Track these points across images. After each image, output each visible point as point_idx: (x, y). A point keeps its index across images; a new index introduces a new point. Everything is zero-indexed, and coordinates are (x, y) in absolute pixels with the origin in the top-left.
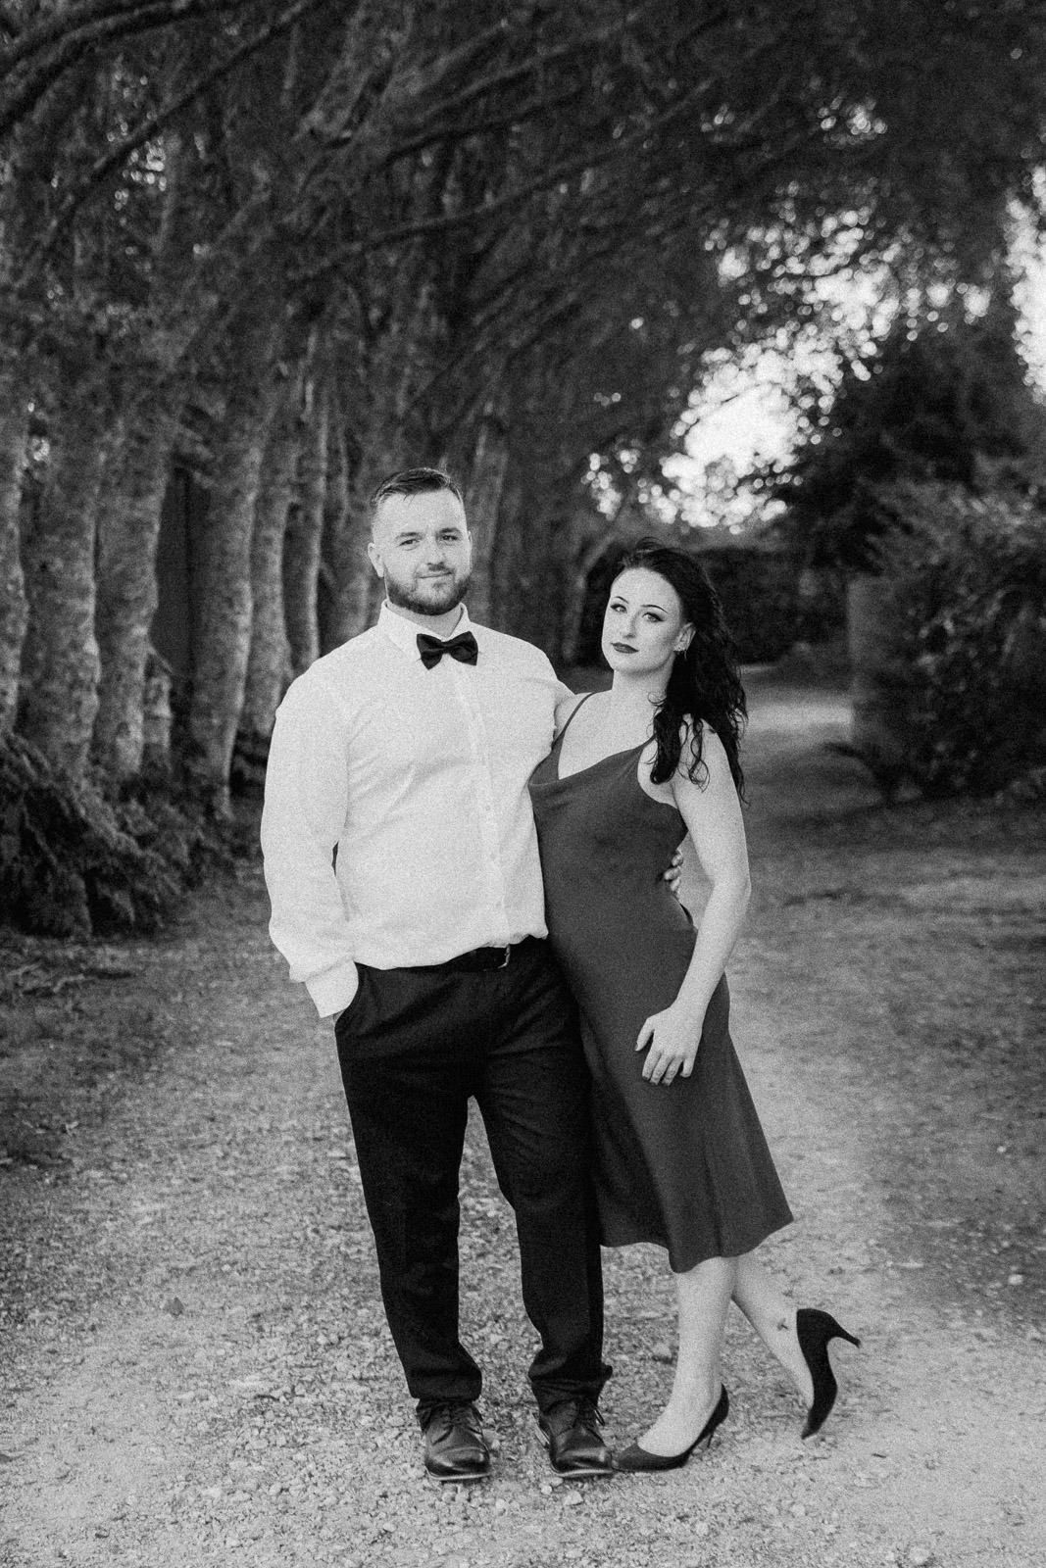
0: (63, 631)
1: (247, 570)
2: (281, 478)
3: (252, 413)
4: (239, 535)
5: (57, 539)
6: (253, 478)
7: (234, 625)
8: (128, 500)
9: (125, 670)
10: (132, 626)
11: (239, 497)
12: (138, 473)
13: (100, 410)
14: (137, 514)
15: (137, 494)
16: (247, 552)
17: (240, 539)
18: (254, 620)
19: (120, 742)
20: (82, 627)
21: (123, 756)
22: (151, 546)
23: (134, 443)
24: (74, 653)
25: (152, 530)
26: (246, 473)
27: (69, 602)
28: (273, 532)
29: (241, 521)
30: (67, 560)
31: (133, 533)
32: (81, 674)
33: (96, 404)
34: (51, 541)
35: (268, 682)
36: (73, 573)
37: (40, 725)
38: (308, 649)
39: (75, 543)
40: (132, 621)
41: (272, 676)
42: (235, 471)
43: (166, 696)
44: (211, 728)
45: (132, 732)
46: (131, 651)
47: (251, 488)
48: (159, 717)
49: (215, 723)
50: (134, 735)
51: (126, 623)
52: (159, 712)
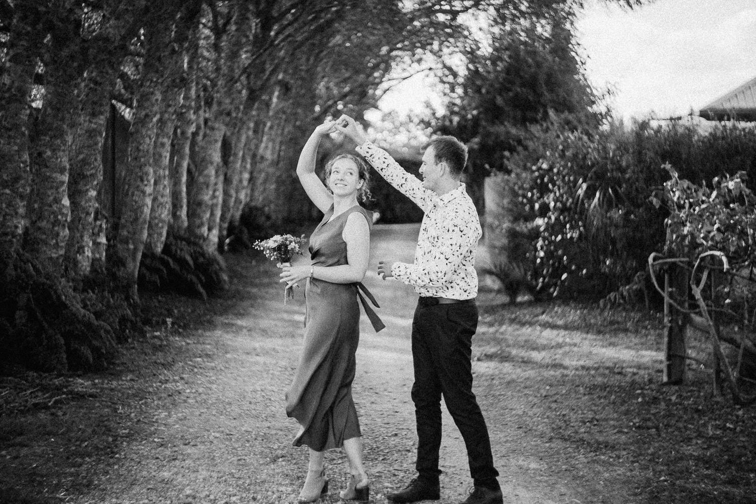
0: (50, 192)
1: (151, 161)
3: (157, 72)
4: (147, 140)
5: (48, 138)
6: (157, 108)
7: (144, 192)
8: (88, 118)
9: (83, 216)
10: (87, 190)
11: (149, 119)
12: (94, 103)
13: (75, 64)
14: (93, 126)
15: (93, 114)
17: (148, 143)
18: (154, 190)
19: (79, 257)
20: (61, 190)
21: (80, 265)
22: (100, 145)
23: (92, 85)
24: (56, 205)
25: (101, 136)
26: (153, 105)
27: (54, 175)
28: (165, 140)
29: (149, 132)
30: (54, 151)
31: (90, 137)
32: (60, 217)
33: (73, 61)
34: (45, 140)
35: (160, 225)
36: (57, 158)
37: (35, 246)
38: (182, 207)
39: (59, 141)
40: (88, 187)
41: (163, 221)
42: (146, 105)
43: (105, 231)
44: (128, 250)
45: (86, 252)
46: (87, 204)
47: (156, 114)
48: (100, 244)
49: (131, 247)
50: (87, 254)
51: (85, 189)
52: (99, 240)
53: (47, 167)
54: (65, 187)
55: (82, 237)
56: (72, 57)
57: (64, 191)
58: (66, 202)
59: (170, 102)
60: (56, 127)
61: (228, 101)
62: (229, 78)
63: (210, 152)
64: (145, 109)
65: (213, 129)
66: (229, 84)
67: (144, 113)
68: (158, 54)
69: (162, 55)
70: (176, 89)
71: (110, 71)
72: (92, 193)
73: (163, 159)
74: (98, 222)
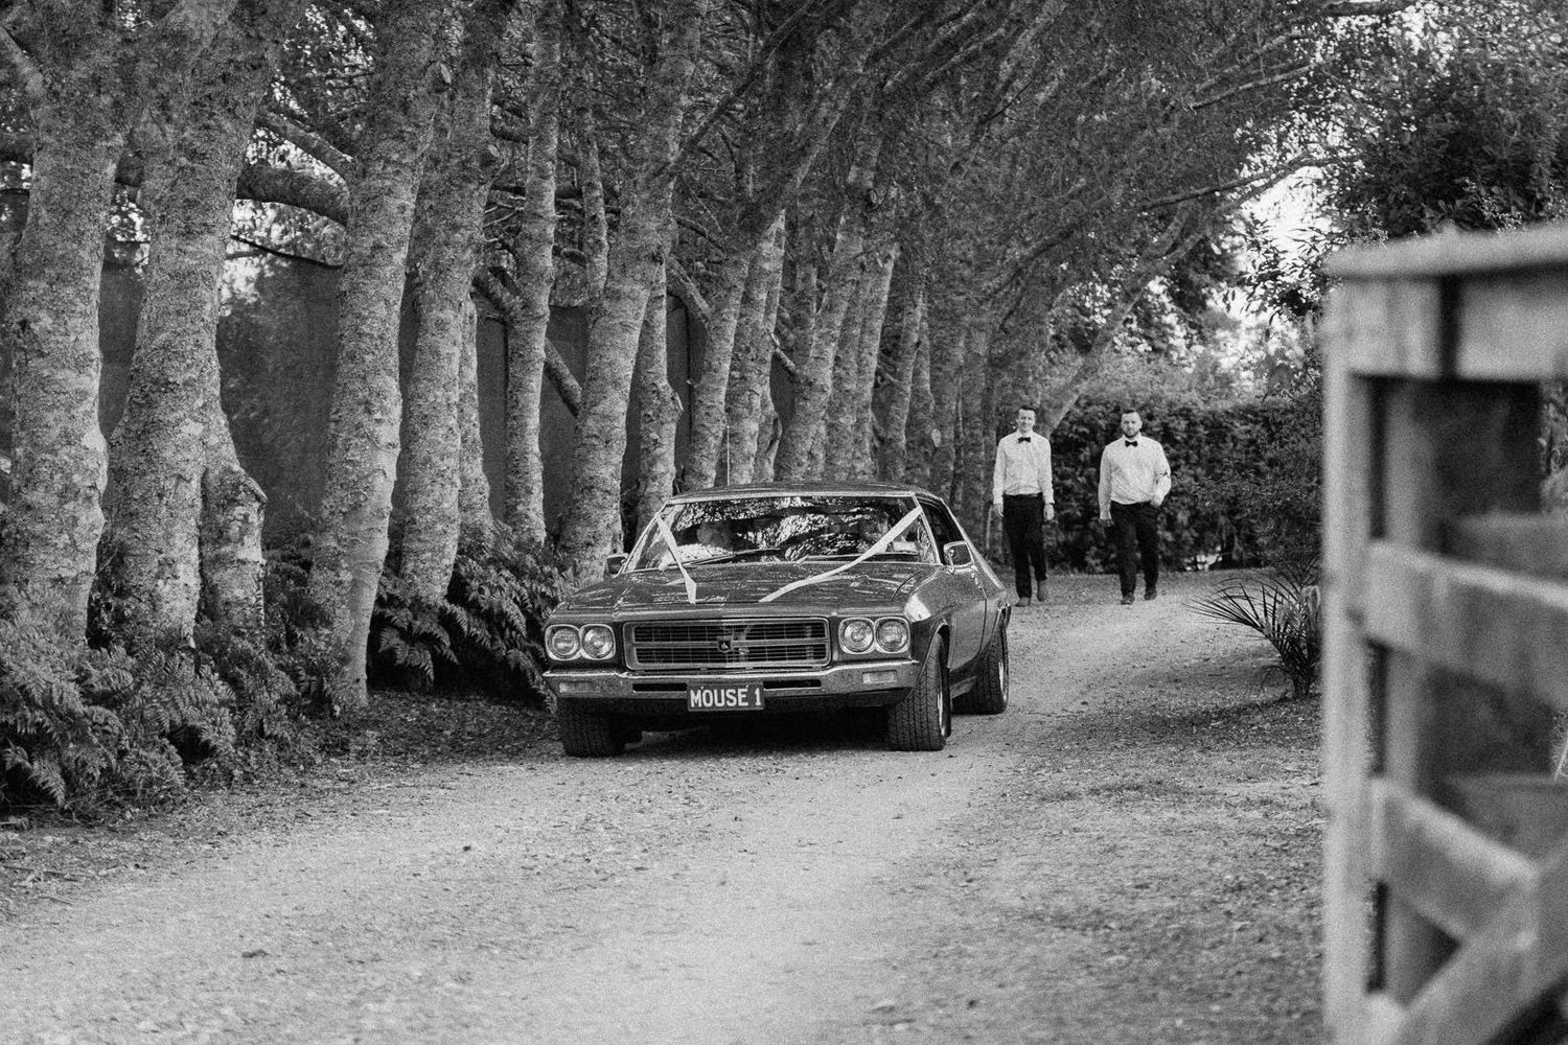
0: (50, 418)
1: (394, 360)
2: (460, 237)
3: (400, 137)
4: (380, 310)
5: (43, 285)
6: (403, 229)
7: (373, 440)
9: (170, 484)
10: (179, 421)
11: (379, 258)
13: (106, 100)
14: (188, 261)
16: (393, 334)
19: (164, 588)
20: (79, 412)
21: (166, 608)
23: (184, 161)
24: (66, 449)
26: (391, 223)
27: (59, 376)
29: (385, 289)
30: (57, 314)
31: (180, 288)
32: (76, 478)
33: (99, 93)
34: (36, 289)
35: (439, 527)
36: (67, 334)
37: (21, 551)
38: (529, 492)
39: (70, 290)
40: (180, 414)
41: (445, 518)
42: (375, 220)
43: (257, 532)
44: (339, 583)
45: (180, 574)
46: (180, 457)
47: (400, 243)
48: (243, 562)
49: (346, 576)
50: (182, 579)
51: (172, 417)
52: (242, 555)
53: (42, 355)
54: (91, 406)
55: (169, 536)
56: (96, 82)
57: (88, 414)
58: (94, 439)
60: (63, 256)
61: (654, 224)
63: (611, 355)
64: (372, 229)
66: (657, 182)
67: (369, 242)
68: (401, 93)
69: (413, 93)
70: (472, 187)
71: (228, 126)
72: (192, 429)
73: (444, 363)
74: (239, 511)
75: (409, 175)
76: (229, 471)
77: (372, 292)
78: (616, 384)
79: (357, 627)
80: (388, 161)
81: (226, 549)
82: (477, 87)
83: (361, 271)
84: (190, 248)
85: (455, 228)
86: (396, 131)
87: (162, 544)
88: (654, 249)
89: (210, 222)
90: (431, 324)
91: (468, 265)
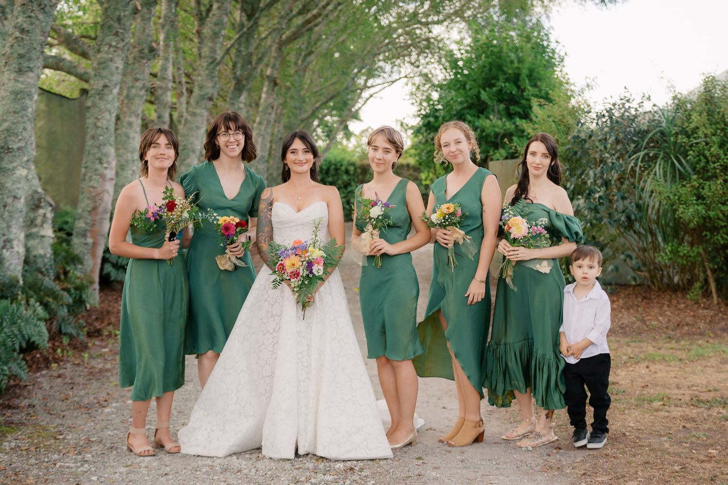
1: (112, 139)
2: (139, 84)
3: (116, 34)
4: (107, 116)
6: (117, 78)
7: (103, 176)
8: (13, 76)
9: (9, 201)
10: (14, 168)
11: (106, 91)
12: (21, 56)
14: (20, 86)
15: (20, 71)
16: (112, 127)
17: (108, 120)
18: (117, 174)
19: (6, 253)
21: (7, 264)
22: (30, 110)
25: (31, 99)
26: (112, 75)
28: (133, 119)
29: (109, 106)
31: (15, 100)
40: (15, 164)
42: (104, 73)
43: (50, 222)
44: (86, 244)
45: (15, 246)
46: (15, 187)
47: (116, 84)
48: (43, 237)
49: (90, 240)
50: (16, 249)
51: (10, 166)
52: (42, 233)
59: (138, 76)
61: (210, 85)
62: (210, 60)
63: (192, 139)
64: (102, 78)
65: (194, 114)
66: (211, 67)
67: (101, 83)
68: (117, 13)
69: (122, 14)
70: (144, 61)
72: (22, 172)
73: (131, 141)
74: (41, 211)
75: (120, 52)
76: (36, 192)
77: (103, 107)
78: (194, 151)
79: (95, 264)
80: (110, 46)
81: (35, 230)
82: (147, 16)
83: (98, 97)
84: (21, 79)
85: (137, 80)
86: (115, 31)
87: (5, 231)
88: (210, 95)
89: (31, 66)
90: (125, 124)
91: (142, 97)
